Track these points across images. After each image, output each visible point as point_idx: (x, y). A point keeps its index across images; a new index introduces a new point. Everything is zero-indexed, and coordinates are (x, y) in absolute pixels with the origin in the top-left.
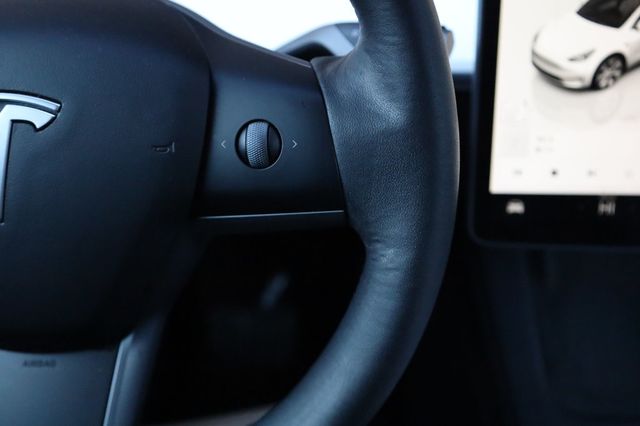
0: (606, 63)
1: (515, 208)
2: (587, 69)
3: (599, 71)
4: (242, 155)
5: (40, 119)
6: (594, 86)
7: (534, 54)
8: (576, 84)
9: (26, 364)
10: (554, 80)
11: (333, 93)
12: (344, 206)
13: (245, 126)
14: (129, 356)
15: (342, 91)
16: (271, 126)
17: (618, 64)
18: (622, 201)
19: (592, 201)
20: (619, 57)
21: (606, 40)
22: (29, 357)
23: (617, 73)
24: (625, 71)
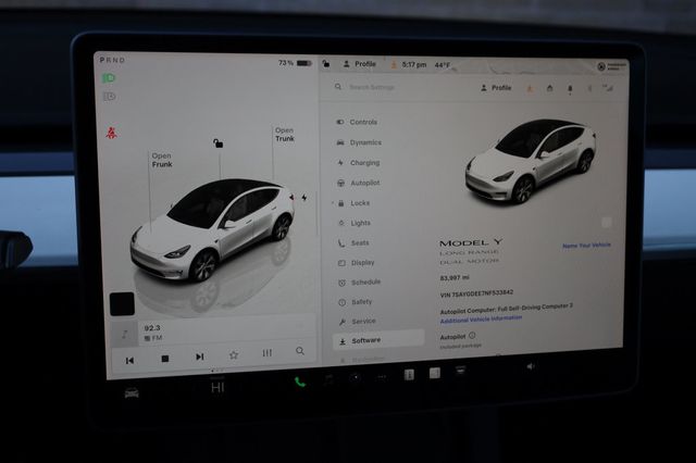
0: (201, 257)
1: (132, 394)
2: (185, 264)
3: (195, 265)
10: (156, 275)
23: (211, 266)
24: (218, 264)
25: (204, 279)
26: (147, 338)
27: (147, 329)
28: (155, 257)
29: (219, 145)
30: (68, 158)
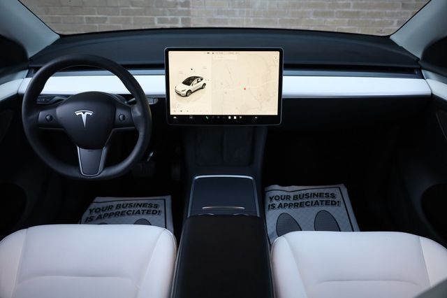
0: (188, 91)
1: (175, 118)
2: (185, 93)
3: (187, 93)
4: (120, 119)
5: (91, 114)
6: (186, 96)
7: (176, 90)
8: (183, 95)
10: (179, 95)
12: (134, 126)
13: (120, 115)
14: (105, 150)
16: (124, 115)
17: (190, 92)
18: (193, 116)
19: (188, 116)
20: (190, 90)
21: (187, 88)
22: (89, 150)
24: (192, 93)
25: (189, 96)
26: (178, 107)
27: (178, 105)
28: (180, 91)
29: (192, 69)
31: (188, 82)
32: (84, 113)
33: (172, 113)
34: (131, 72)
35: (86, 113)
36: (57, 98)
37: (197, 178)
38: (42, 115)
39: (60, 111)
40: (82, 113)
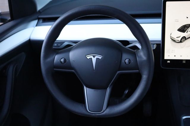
0: (182, 38)
1: (169, 62)
2: (179, 39)
3: (181, 39)
4: (125, 63)
5: (100, 58)
6: (181, 42)
7: (171, 36)
8: (178, 41)
9: (94, 91)
10: (174, 41)
11: (137, 55)
13: (126, 59)
15: (139, 55)
16: (129, 59)
17: (184, 38)
18: (187, 61)
19: (182, 60)
20: (185, 37)
21: (182, 34)
22: (95, 90)
23: (184, 40)
24: (186, 39)
25: (183, 42)
26: (172, 52)
27: (172, 50)
28: (174, 38)
29: (187, 18)
30: (160, 20)
31: (183, 29)
32: (94, 56)
33: (166, 57)
34: (138, 20)
35: (96, 57)
36: (66, 43)
37: (184, 118)
38: (57, 58)
39: (73, 55)
40: (92, 57)
